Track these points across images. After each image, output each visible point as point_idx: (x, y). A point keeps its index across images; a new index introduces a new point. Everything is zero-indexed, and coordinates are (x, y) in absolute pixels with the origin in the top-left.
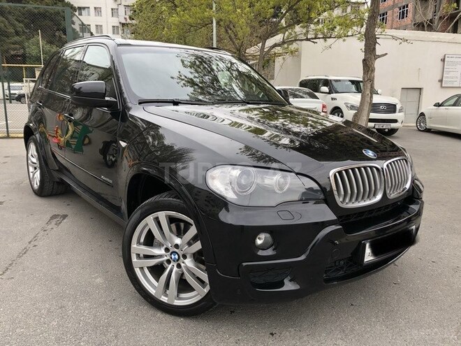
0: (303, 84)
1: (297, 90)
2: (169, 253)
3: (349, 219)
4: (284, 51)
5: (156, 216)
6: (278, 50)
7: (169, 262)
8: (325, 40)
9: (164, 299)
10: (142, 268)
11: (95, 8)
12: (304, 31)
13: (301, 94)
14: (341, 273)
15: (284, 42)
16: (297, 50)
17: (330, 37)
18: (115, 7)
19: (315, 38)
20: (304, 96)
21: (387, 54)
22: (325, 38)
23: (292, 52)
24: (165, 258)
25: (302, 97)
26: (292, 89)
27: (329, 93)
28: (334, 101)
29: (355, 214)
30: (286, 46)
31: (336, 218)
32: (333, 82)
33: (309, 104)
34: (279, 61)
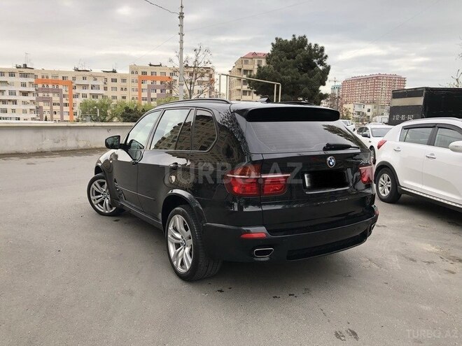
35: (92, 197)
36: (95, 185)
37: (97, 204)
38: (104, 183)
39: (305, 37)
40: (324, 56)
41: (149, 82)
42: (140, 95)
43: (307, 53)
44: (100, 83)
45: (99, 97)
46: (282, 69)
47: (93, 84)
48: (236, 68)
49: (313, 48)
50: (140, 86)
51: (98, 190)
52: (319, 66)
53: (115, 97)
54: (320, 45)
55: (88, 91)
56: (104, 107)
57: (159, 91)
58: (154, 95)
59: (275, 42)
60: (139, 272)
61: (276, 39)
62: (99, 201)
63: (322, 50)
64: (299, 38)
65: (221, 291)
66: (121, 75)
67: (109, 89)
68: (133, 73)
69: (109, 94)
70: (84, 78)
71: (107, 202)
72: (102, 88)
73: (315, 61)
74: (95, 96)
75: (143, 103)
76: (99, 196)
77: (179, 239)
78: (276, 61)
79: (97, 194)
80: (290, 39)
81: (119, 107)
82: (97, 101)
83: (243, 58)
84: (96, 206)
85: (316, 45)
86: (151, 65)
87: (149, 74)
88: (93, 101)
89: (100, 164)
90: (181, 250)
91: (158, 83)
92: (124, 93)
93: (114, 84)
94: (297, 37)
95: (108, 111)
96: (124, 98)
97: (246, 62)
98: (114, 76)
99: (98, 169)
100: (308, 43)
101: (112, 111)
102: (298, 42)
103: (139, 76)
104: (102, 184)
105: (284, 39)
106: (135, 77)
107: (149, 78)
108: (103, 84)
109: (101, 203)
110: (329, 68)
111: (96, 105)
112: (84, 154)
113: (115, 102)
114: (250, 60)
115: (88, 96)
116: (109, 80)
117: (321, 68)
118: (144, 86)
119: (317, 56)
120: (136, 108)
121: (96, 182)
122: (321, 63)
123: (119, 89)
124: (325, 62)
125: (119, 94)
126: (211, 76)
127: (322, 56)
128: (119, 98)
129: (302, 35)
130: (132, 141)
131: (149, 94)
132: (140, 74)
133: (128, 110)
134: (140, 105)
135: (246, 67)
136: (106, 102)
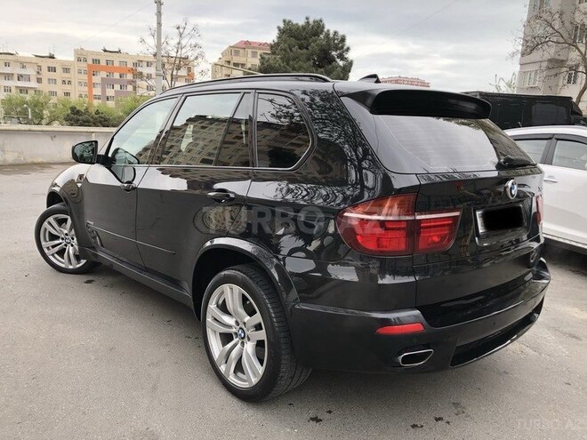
35: (43, 243)
36: (49, 223)
37: (53, 255)
38: (66, 220)
39: (321, 21)
40: (345, 48)
41: (103, 74)
42: (90, 91)
43: (324, 43)
44: (31, 71)
45: (29, 92)
46: (291, 63)
47: (20, 73)
48: (224, 59)
49: (331, 36)
50: (90, 79)
51: (54, 232)
52: (338, 60)
53: (53, 93)
54: (341, 33)
55: (13, 83)
56: (38, 106)
57: (117, 87)
58: (110, 92)
59: (282, 25)
60: (154, 388)
61: (284, 21)
62: (57, 249)
63: (343, 40)
64: (314, 22)
65: (316, 420)
66: (61, 62)
67: (45, 81)
68: (79, 60)
69: (45, 87)
70: (7, 64)
71: (71, 252)
72: (34, 79)
73: (334, 53)
74: (22, 90)
75: (96, 103)
76: (57, 242)
77: (230, 327)
78: (285, 50)
79: (53, 237)
80: (301, 22)
81: (61, 106)
82: (28, 97)
83: (233, 47)
84: (51, 258)
85: (336, 32)
86: (105, 51)
87: (103, 63)
88: (22, 97)
89: (57, 189)
90: (235, 345)
91: (117, 76)
92: (67, 88)
93: (52, 75)
94: (311, 21)
95: (45, 112)
96: (67, 94)
97: (237, 53)
98: (50, 63)
99: (53, 198)
100: (325, 30)
101: (51, 112)
102: (313, 27)
103: (88, 65)
104: (61, 222)
105: (294, 22)
106: (83, 65)
107: (103, 69)
108: (35, 73)
109: (61, 253)
110: (351, 64)
111: (27, 103)
112: (15, 172)
113: (54, 100)
114: (241, 51)
115: (13, 90)
116: (44, 70)
117: (341, 63)
118: (96, 79)
119: (336, 48)
120: (87, 109)
121: (51, 219)
122: (341, 57)
123: (59, 82)
124: (346, 56)
125: (60, 89)
126: (189, 70)
127: (342, 47)
128: (60, 94)
129: (318, 18)
130: (116, 151)
131: (104, 91)
132: (90, 62)
133: (75, 111)
134: (91, 104)
135: (236, 60)
136: (42, 99)
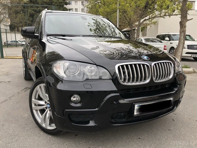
0: (158, 37)
1: (155, 39)
2: (46, 104)
3: (130, 91)
4: (150, 22)
5: (40, 86)
6: (147, 22)
7: (46, 108)
8: (170, 17)
9: (44, 125)
10: (37, 110)
11: (75, 9)
12: (160, 13)
13: (156, 41)
14: (124, 120)
15: (149, 18)
16: (156, 22)
17: (172, 15)
18: (83, 8)
19: (164, 16)
20: (157, 42)
21: (192, 19)
22: (170, 15)
23: (154, 23)
24: (45, 106)
25: (156, 42)
26: (152, 39)
27: (169, 41)
28: (171, 44)
29: (133, 89)
30: (151, 20)
31: (117, 90)
32: (172, 36)
33: (158, 45)
34: (148, 27)
